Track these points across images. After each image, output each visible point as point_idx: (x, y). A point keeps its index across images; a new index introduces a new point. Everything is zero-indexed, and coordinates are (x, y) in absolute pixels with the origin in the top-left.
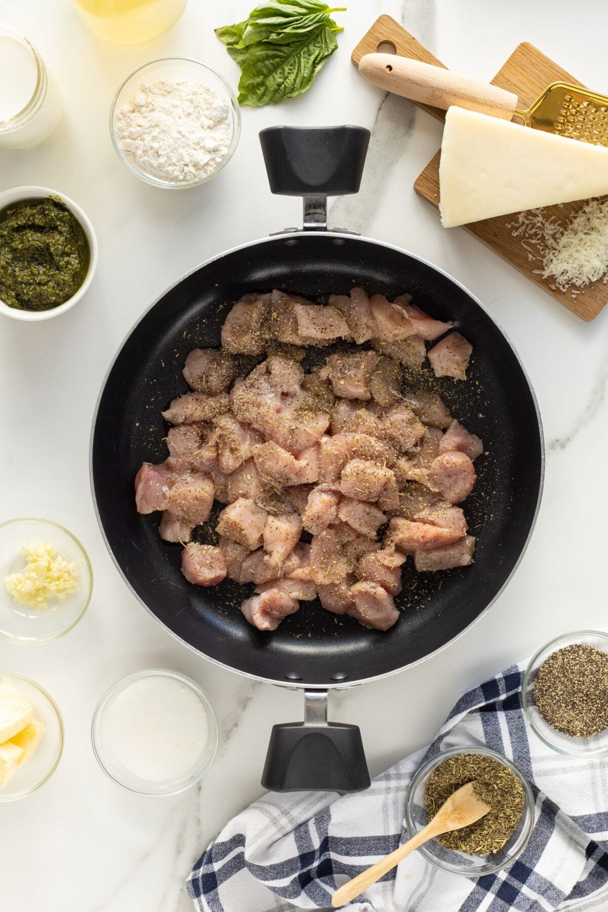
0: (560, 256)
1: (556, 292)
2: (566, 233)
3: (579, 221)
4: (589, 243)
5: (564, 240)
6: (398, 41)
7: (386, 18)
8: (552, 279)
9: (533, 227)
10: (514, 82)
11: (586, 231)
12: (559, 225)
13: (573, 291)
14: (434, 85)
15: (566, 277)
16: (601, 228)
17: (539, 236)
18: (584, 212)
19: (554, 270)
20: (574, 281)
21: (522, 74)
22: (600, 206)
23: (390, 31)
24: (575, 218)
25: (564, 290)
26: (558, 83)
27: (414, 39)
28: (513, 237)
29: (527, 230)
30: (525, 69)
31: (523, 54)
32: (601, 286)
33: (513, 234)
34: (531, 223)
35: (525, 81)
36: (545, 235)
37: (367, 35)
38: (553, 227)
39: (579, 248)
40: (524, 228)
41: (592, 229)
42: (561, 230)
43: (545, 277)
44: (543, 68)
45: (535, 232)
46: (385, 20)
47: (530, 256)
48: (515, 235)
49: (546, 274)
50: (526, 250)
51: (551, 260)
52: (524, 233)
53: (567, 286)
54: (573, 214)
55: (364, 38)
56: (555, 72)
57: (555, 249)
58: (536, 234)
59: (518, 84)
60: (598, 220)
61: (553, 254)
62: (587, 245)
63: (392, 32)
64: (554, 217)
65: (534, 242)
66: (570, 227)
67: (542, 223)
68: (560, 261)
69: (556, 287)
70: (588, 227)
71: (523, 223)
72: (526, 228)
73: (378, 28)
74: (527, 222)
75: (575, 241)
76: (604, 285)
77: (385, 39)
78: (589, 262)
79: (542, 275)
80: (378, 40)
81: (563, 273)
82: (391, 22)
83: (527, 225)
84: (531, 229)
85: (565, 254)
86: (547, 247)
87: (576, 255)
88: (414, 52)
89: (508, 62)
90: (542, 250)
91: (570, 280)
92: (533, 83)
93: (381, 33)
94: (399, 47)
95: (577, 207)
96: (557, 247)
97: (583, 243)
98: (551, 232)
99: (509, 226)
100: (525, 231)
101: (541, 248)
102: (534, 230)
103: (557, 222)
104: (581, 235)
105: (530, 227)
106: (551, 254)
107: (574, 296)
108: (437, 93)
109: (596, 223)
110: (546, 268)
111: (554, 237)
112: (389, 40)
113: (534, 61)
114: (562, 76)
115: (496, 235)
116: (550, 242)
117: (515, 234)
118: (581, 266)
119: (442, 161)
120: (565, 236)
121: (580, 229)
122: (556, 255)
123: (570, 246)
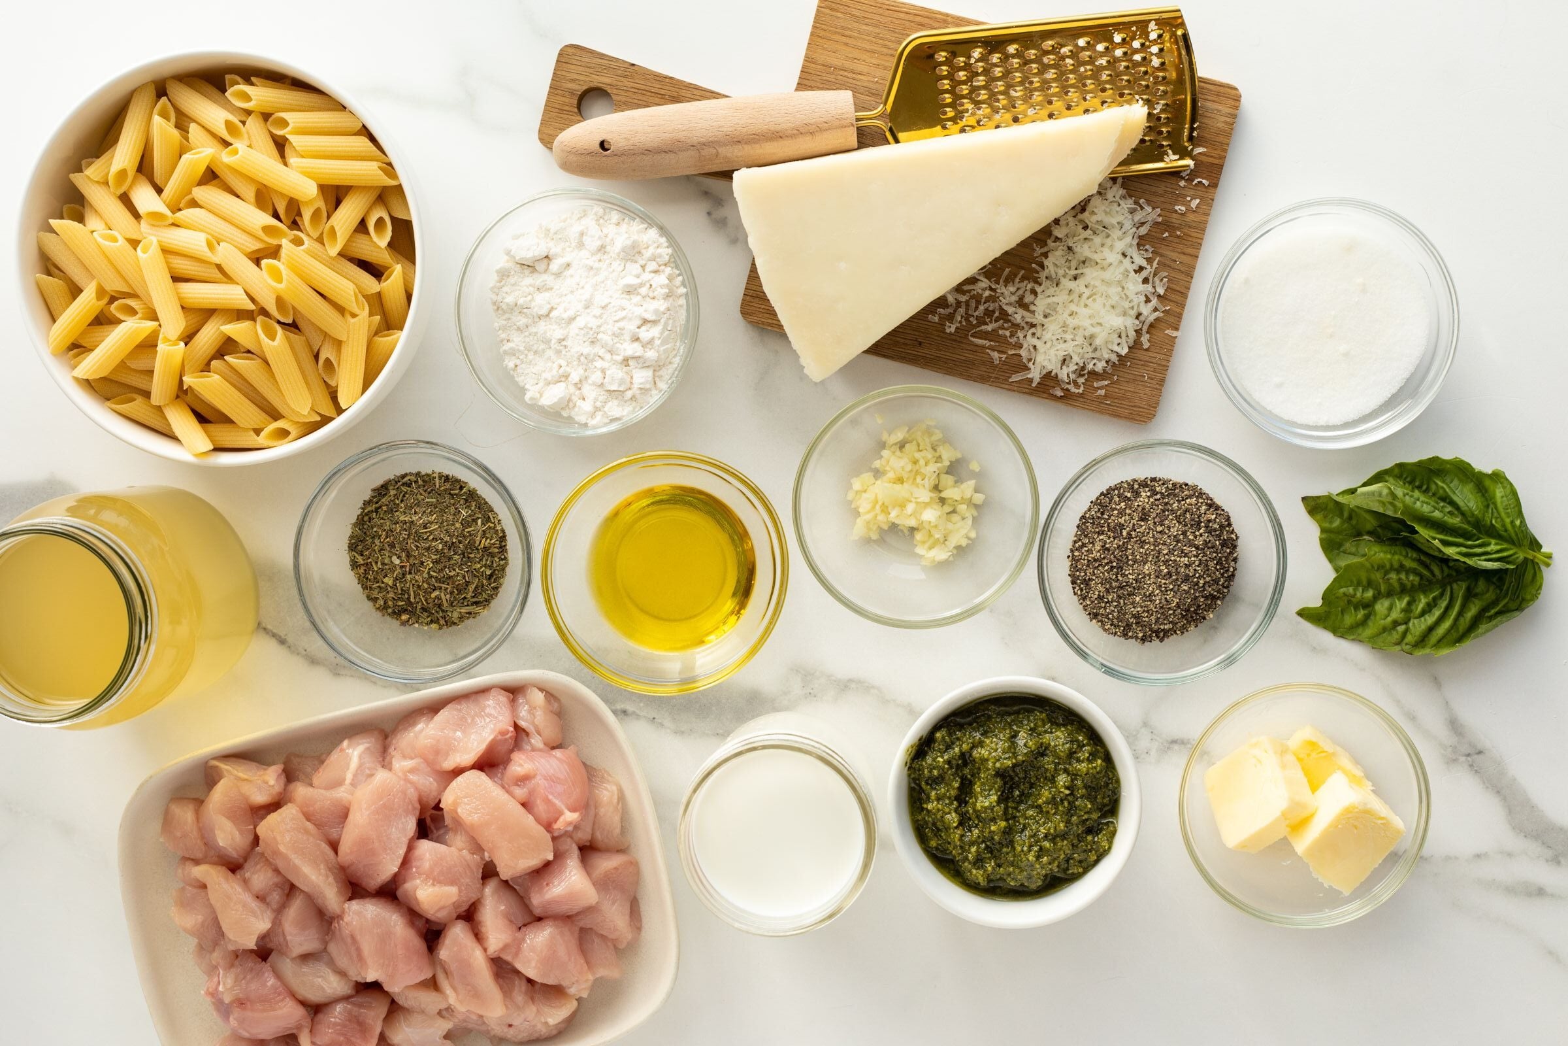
0: (1047, 336)
1: (1067, 398)
2: (1039, 289)
3: (1055, 261)
4: (1087, 292)
5: (1041, 304)
6: (608, 81)
7: (570, 50)
8: (1049, 379)
9: (978, 303)
10: (839, 63)
11: (1073, 272)
12: (1023, 279)
13: (1095, 385)
14: (695, 141)
15: (1073, 367)
16: (1097, 257)
17: (997, 314)
18: (1057, 239)
19: (1045, 363)
20: (1090, 367)
21: (846, 44)
22: (1080, 216)
23: (588, 70)
24: (1046, 255)
25: (1081, 391)
26: (919, 36)
27: (633, 65)
28: (950, 334)
29: (970, 312)
30: (846, 33)
31: (832, 9)
32: (1140, 354)
33: (948, 331)
34: (972, 297)
35: (856, 54)
36: (1005, 307)
37: (550, 94)
38: (1012, 289)
39: (1073, 307)
40: (962, 310)
41: (1084, 262)
42: (1029, 286)
43: (1037, 380)
44: (878, 18)
45: (987, 309)
46: (570, 56)
47: (995, 355)
48: (953, 330)
49: (1035, 374)
50: (983, 347)
51: (1035, 347)
52: (967, 320)
53: (1081, 380)
54: (1039, 251)
55: (548, 101)
56: (902, 16)
57: (1033, 326)
58: (989, 313)
59: (847, 64)
60: (1086, 246)
61: (1034, 334)
62: (1085, 296)
63: (591, 70)
64: (1007, 270)
65: (989, 328)
66: (1042, 275)
67: (991, 289)
68: (1049, 344)
69: (1062, 389)
70: (1074, 264)
71: (959, 303)
72: (967, 309)
73: (564, 73)
74: (963, 298)
75: (1061, 297)
76: (1147, 350)
77: (584, 88)
78: (1100, 324)
79: (1031, 380)
80: (573, 94)
81: (1065, 360)
82: (579, 52)
83: (967, 303)
84: (977, 308)
85: (1052, 329)
86: (1017, 326)
87: (1072, 322)
88: (643, 87)
89: (812, 34)
90: (1012, 336)
91: (1083, 368)
92: (873, 52)
93: (574, 80)
94: (615, 91)
95: (1043, 237)
96: (1035, 321)
97: (1075, 296)
98: (1014, 298)
99: (936, 319)
100: (967, 317)
101: (1008, 333)
102: (982, 308)
103: (1016, 276)
104: (1067, 284)
105: (973, 304)
106: (1029, 337)
107: (1102, 392)
108: (706, 152)
109: (1084, 251)
110: (1030, 365)
111: (1022, 304)
112: (592, 85)
113: (858, 13)
114: (918, 19)
115: (920, 344)
116: (1018, 316)
117: (951, 328)
118: (1092, 337)
119: (759, 271)
120: (1040, 296)
121: (1061, 272)
122: (1038, 335)
123: (1055, 310)
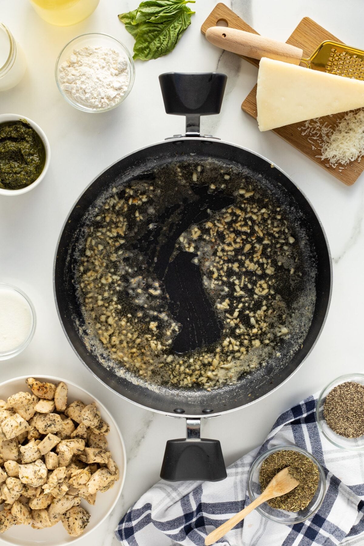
0: (332, 147)
1: (330, 168)
2: (334, 132)
3: (342, 125)
4: (349, 138)
5: (333, 137)
6: (229, 19)
8: (327, 161)
9: (314, 129)
10: (300, 41)
11: (346, 131)
12: (330, 128)
13: (340, 168)
14: (252, 45)
15: (335, 159)
16: (356, 129)
17: (318, 135)
18: (345, 119)
19: (328, 155)
20: (340, 161)
21: (305, 36)
22: (355, 116)
24: (340, 123)
25: (335, 167)
26: (327, 41)
27: (239, 17)
28: (303, 136)
29: (311, 131)
30: (306, 33)
31: (305, 24)
32: (356, 164)
33: (302, 134)
34: (313, 127)
35: (307, 40)
36: (322, 134)
37: (210, 16)
38: (326, 129)
39: (343, 141)
40: (309, 130)
41: (350, 129)
42: (331, 131)
43: (323, 159)
44: (317, 32)
45: (316, 132)
46: (220, 6)
47: (313, 147)
48: (304, 135)
49: (323, 158)
50: (311, 144)
51: (326, 149)
52: (309, 133)
53: (336, 165)
54: (338, 121)
55: (208, 18)
56: (325, 34)
57: (328, 143)
58: (316, 134)
59: (303, 43)
60: (354, 124)
61: (327, 145)
62: (348, 139)
63: (225, 13)
64: (326, 123)
65: (315, 138)
66: (337, 129)
67: (320, 127)
68: (331, 150)
69: (329, 165)
70: (348, 129)
71: (308, 127)
72: (310, 130)
73: (216, 11)
74: (311, 126)
75: (340, 137)
76: (359, 163)
77: (221, 18)
78: (349, 149)
79: (321, 159)
80: (217, 18)
81: (333, 157)
82: (223, 7)
83: (311, 128)
84: (313, 131)
85: (334, 145)
86: (323, 141)
87: (341, 146)
88: (239, 25)
89: (296, 29)
90: (320, 143)
91: (338, 161)
92: (312, 42)
93: (219, 14)
94: (230, 23)
95: (341, 116)
96: (329, 141)
97: (345, 138)
98: (325, 132)
99: (300, 129)
100: (310, 132)
101: (320, 142)
102: (315, 131)
103: (329, 126)
104: (343, 134)
105: (312, 129)
106: (326, 146)
107: (340, 171)
108: (254, 50)
109: (352, 126)
110: (323, 154)
111: (327, 135)
112: (225, 18)
113: (312, 28)
114: (329, 37)
115: (292, 135)
116: (325, 138)
117: (303, 134)
118: (345, 152)
119: (257, 91)
120: (334, 134)
121: (343, 130)
122: (329, 146)
123: (337, 140)
